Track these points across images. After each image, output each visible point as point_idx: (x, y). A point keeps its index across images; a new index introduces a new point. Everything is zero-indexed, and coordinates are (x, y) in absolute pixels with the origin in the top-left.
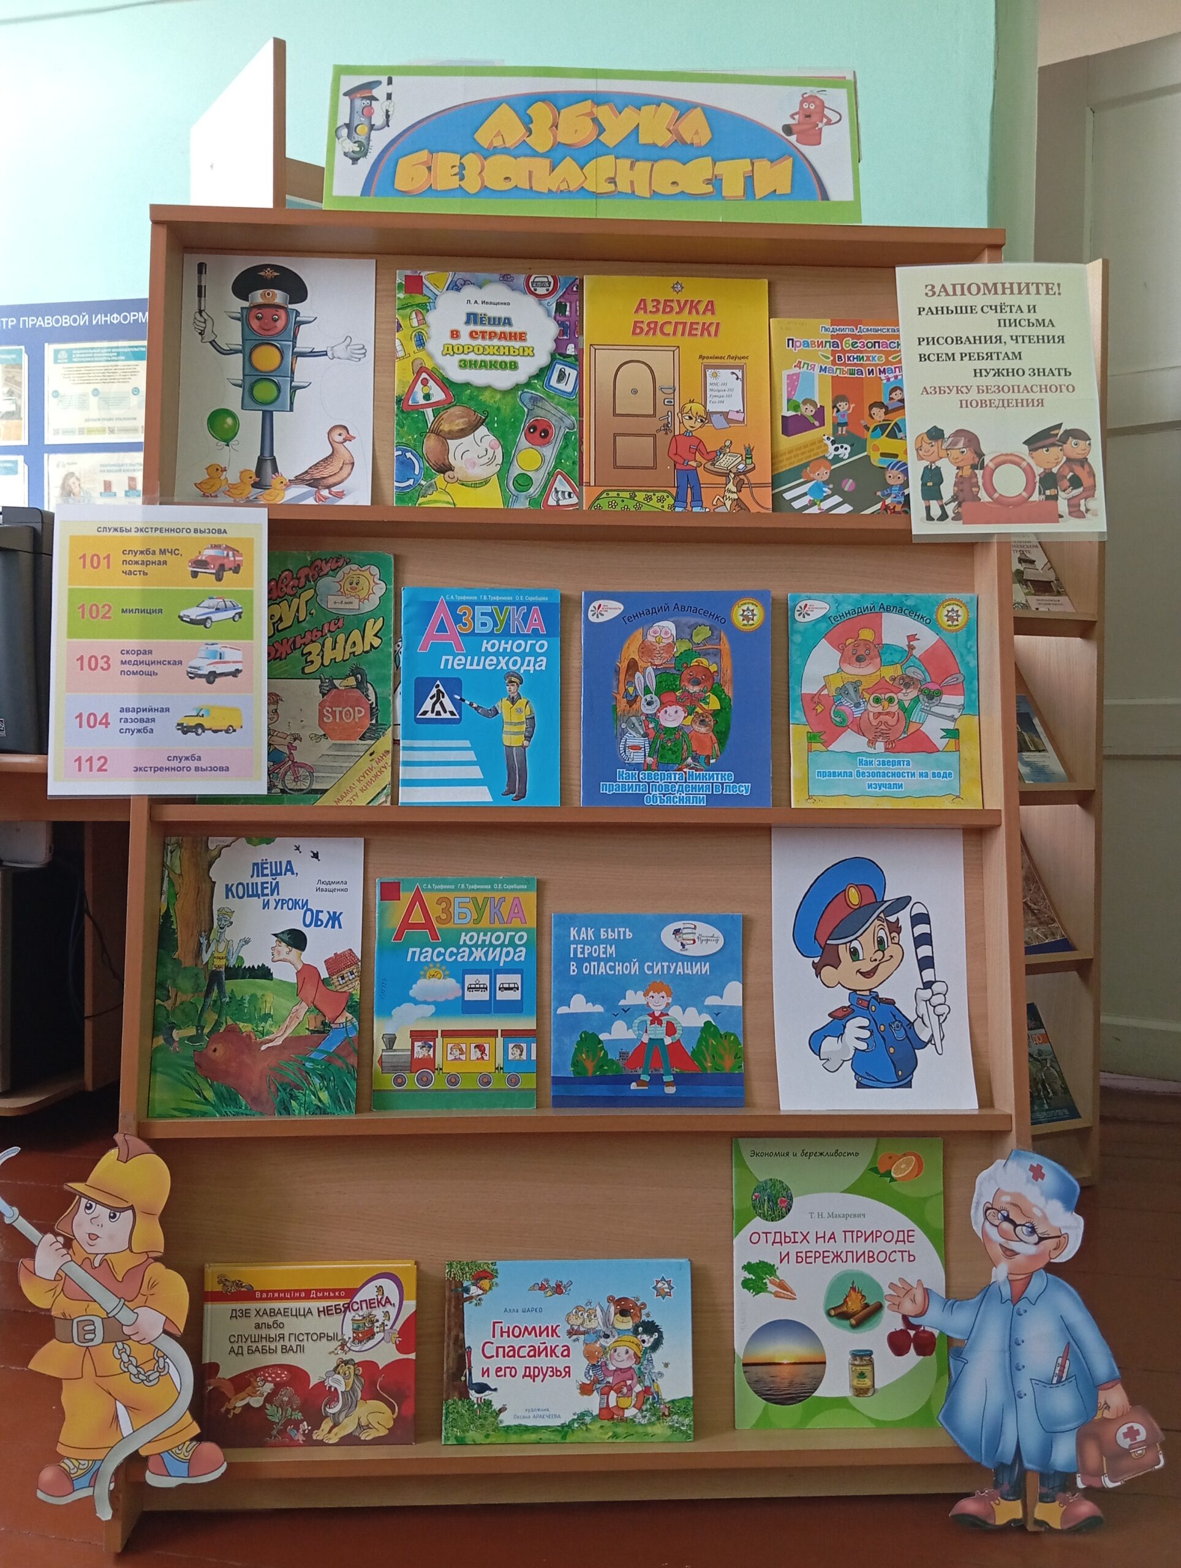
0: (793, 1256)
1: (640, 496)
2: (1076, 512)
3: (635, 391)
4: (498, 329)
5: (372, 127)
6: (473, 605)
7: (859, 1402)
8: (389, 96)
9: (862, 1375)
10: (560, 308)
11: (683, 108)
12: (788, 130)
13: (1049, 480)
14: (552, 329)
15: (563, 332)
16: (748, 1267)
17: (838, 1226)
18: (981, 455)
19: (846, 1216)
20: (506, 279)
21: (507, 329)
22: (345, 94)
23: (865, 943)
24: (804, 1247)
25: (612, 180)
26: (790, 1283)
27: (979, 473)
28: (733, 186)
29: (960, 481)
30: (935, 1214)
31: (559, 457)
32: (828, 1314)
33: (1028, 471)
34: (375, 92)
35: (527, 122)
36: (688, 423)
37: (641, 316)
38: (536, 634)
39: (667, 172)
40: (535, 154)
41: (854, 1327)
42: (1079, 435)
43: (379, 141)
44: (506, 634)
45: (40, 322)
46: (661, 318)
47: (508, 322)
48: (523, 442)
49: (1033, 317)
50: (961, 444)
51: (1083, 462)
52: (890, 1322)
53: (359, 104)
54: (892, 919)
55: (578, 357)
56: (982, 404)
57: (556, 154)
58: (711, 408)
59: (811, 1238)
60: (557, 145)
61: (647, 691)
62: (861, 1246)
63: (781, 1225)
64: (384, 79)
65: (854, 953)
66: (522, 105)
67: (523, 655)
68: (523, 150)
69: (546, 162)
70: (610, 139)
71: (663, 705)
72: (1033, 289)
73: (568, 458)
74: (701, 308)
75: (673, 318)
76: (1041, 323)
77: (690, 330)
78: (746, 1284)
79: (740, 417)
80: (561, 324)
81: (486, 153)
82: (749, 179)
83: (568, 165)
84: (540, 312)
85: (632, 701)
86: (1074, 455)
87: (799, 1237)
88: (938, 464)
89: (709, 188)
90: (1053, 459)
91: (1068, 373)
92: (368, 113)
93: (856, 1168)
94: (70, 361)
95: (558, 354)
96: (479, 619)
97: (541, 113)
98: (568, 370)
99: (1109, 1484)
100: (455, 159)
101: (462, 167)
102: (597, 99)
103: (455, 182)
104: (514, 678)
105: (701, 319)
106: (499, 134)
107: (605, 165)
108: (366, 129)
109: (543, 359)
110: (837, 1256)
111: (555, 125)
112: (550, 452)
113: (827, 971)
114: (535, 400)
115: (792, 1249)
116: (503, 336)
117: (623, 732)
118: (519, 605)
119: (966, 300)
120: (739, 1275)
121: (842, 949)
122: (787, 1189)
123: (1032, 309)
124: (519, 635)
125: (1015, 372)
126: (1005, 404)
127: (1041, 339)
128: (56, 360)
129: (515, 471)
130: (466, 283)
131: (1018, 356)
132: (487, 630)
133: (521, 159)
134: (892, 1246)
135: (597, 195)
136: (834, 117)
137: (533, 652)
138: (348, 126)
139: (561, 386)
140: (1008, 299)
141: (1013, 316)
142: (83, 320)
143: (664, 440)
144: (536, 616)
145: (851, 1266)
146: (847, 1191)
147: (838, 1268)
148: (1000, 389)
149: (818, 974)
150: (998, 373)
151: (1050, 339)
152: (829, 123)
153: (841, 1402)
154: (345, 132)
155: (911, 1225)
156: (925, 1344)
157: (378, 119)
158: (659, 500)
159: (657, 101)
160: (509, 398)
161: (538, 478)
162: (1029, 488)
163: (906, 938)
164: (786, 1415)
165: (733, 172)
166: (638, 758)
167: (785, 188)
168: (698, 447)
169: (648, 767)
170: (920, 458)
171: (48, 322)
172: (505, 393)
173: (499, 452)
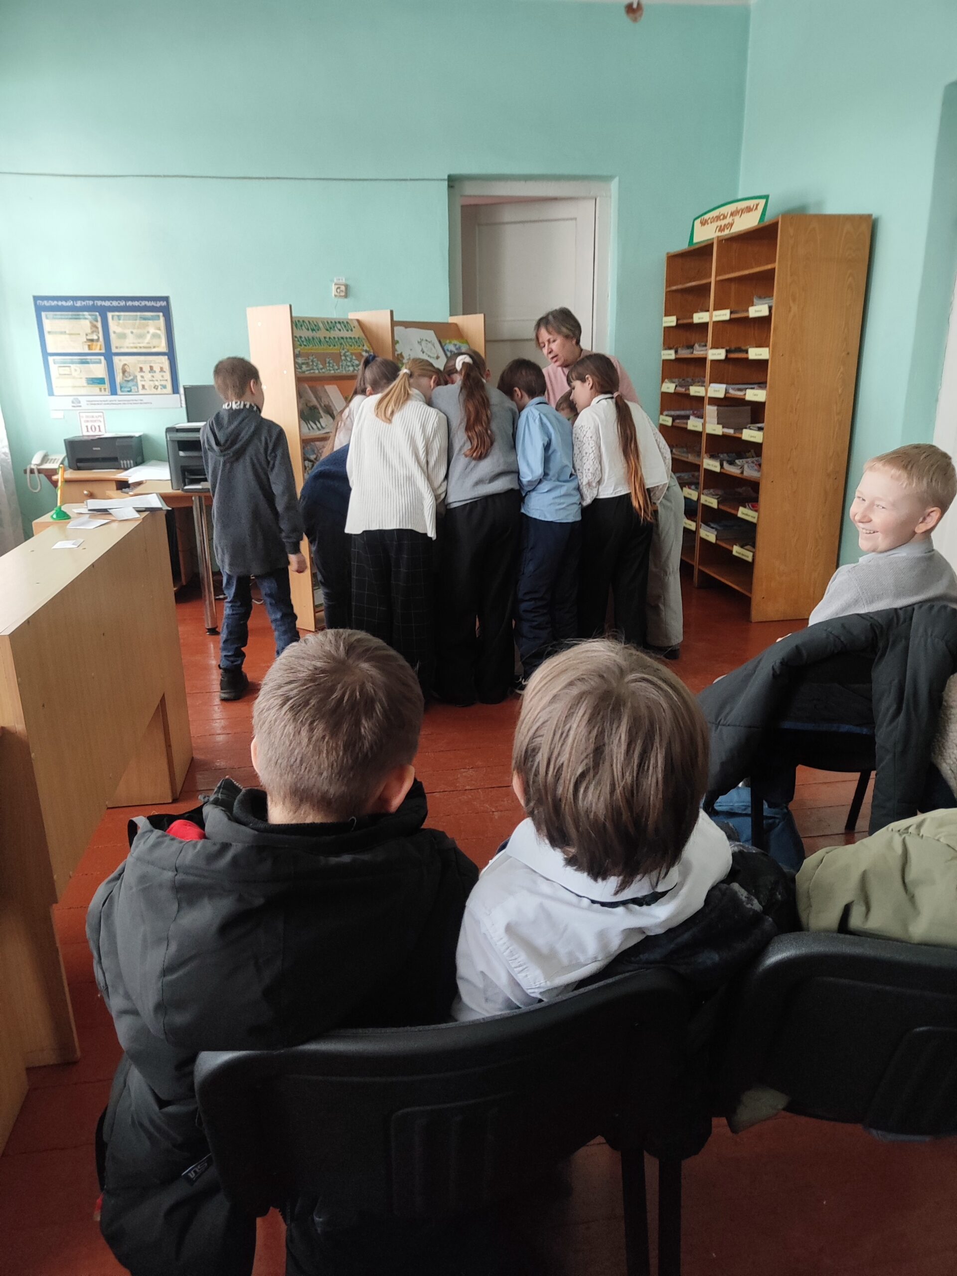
45: (103, 303)
94: (119, 319)
128: (113, 319)
142: (122, 303)
171: (107, 304)
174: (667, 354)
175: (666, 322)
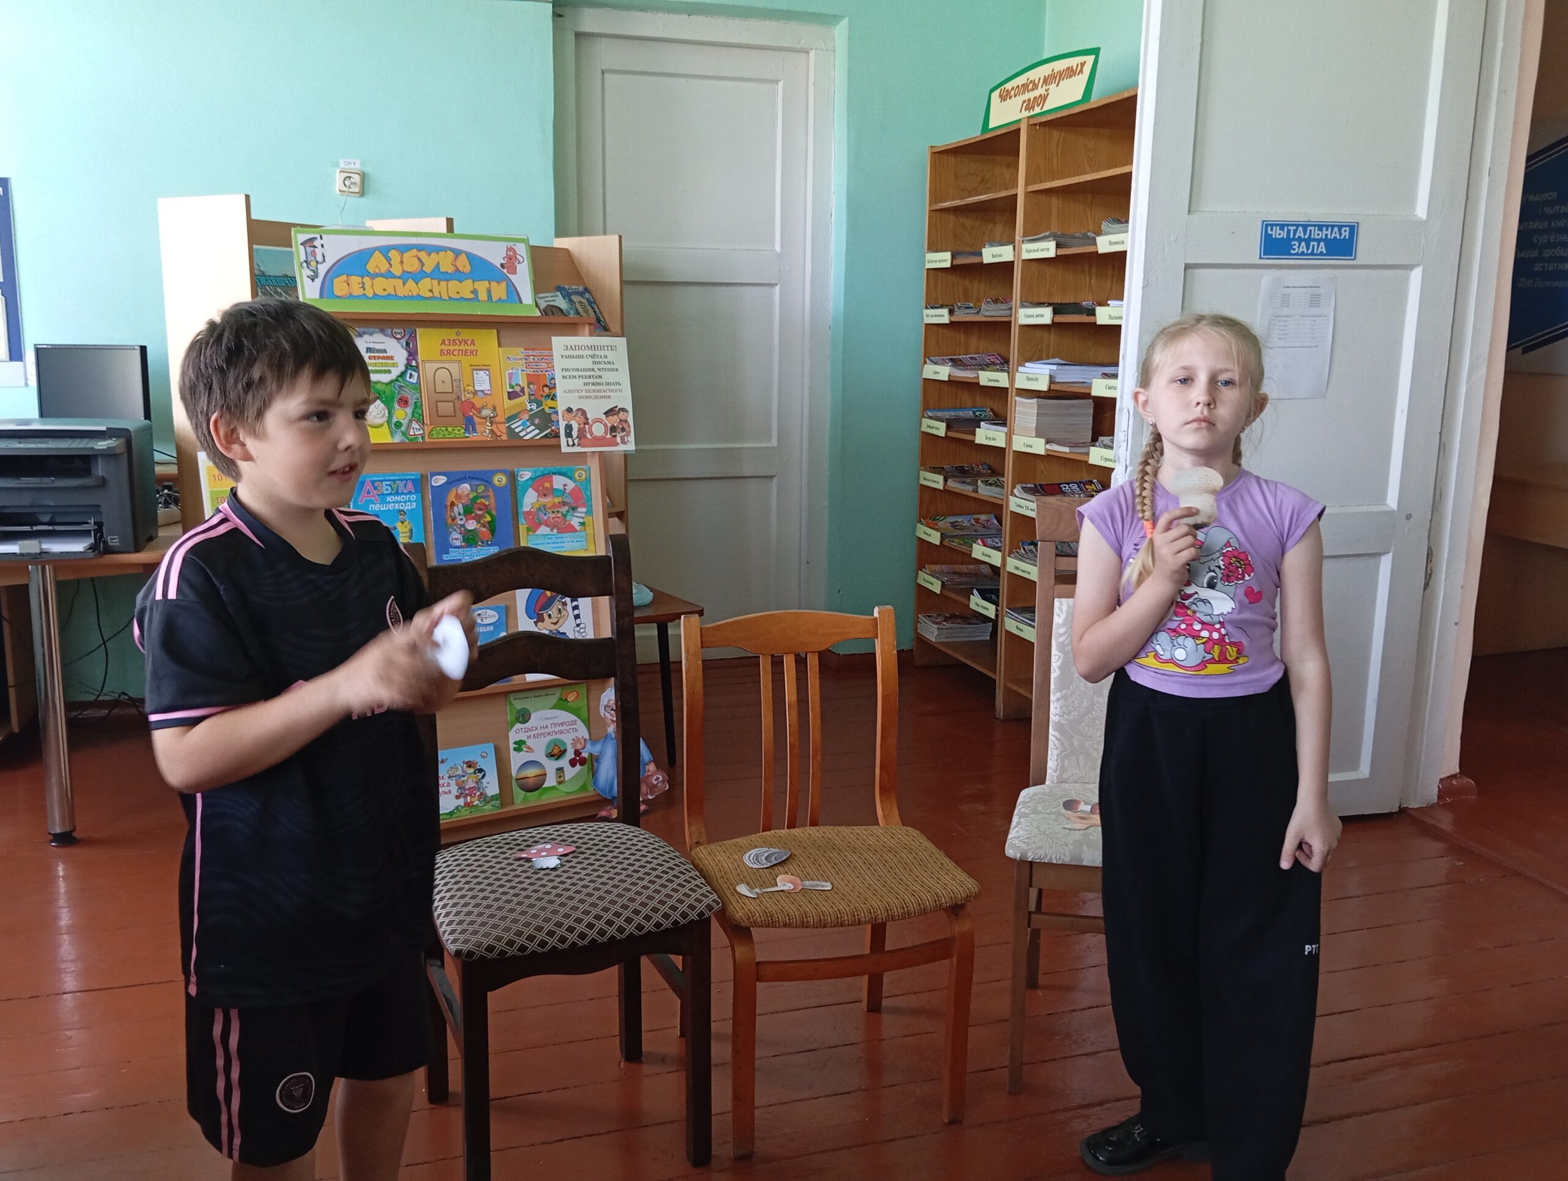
0: (532, 736)
1: (450, 429)
2: (623, 442)
3: (443, 382)
4: (381, 355)
5: (317, 262)
6: (381, 481)
7: (561, 787)
8: (322, 246)
9: (560, 777)
10: (408, 344)
11: (457, 253)
12: (502, 265)
13: (613, 429)
14: (405, 354)
15: (410, 355)
16: (515, 743)
17: (548, 722)
18: (587, 419)
19: (551, 718)
20: (382, 331)
21: (385, 355)
22: (301, 244)
23: (553, 611)
24: (537, 732)
25: (431, 291)
26: (532, 747)
27: (587, 426)
28: (483, 296)
29: (580, 430)
30: (585, 715)
31: (413, 413)
32: (547, 756)
33: (605, 425)
34: (316, 243)
35: (389, 260)
36: (467, 396)
37: (443, 347)
38: (410, 493)
39: (454, 285)
40: (395, 277)
41: (556, 759)
42: (624, 410)
43: (323, 269)
44: (397, 493)
46: (452, 348)
47: (385, 351)
48: (396, 405)
49: (606, 360)
50: (579, 415)
51: (626, 421)
52: (570, 754)
53: (309, 250)
54: (563, 600)
55: (417, 368)
56: (587, 397)
57: (405, 276)
58: (477, 388)
59: (539, 728)
60: (404, 272)
61: (460, 514)
62: (558, 729)
63: (527, 725)
64: (318, 237)
65: (550, 616)
66: (385, 251)
67: (405, 502)
68: (389, 275)
69: (400, 281)
70: (428, 269)
71: (467, 520)
72: (606, 348)
73: (417, 413)
74: (469, 342)
75: (457, 347)
76: (609, 363)
77: (465, 353)
78: (515, 749)
79: (489, 392)
80: (409, 352)
81: (373, 276)
82: (489, 291)
83: (410, 282)
84: (399, 346)
85: (454, 519)
86: (622, 419)
87: (534, 729)
88: (571, 423)
89: (472, 296)
90: (614, 420)
91: (620, 384)
92: (314, 254)
93: (554, 699)
95: (408, 366)
96: (385, 487)
97: (393, 254)
98: (413, 373)
99: (650, 797)
100: (359, 279)
101: (363, 283)
102: (420, 248)
103: (361, 292)
104: (402, 512)
105: (469, 348)
106: (377, 266)
107: (426, 283)
108: (315, 264)
109: (402, 368)
110: (549, 734)
111: (402, 262)
112: (409, 410)
113: (540, 624)
114: (400, 387)
115: (532, 733)
116: (383, 358)
117: (451, 533)
118: (402, 480)
119: (580, 353)
120: (512, 746)
121: (545, 614)
122: (528, 711)
123: (606, 357)
124: (403, 493)
125: (599, 384)
126: (596, 397)
127: (609, 370)
129: (394, 420)
130: (364, 333)
131: (601, 377)
132: (388, 492)
133: (389, 280)
134: (569, 727)
135: (427, 298)
136: (521, 259)
137: (409, 501)
138: (305, 261)
139: (411, 380)
140: (597, 353)
141: (598, 360)
143: (458, 404)
144: (410, 485)
145: (554, 737)
146: (551, 709)
147: (549, 738)
148: (594, 391)
149: (536, 626)
150: (593, 384)
151: (613, 370)
152: (519, 263)
153: (553, 788)
154: (305, 265)
155: (576, 718)
156: (583, 762)
157: (319, 258)
158: (459, 430)
159: (445, 249)
160: (389, 386)
161: (405, 422)
162: (606, 433)
163: (569, 608)
164: (533, 796)
165: (482, 286)
166: (458, 543)
167: (504, 297)
168: (473, 406)
169: (462, 547)
170: (564, 420)
172: (387, 384)
173: (387, 411)
174: (934, 314)
175: (932, 262)
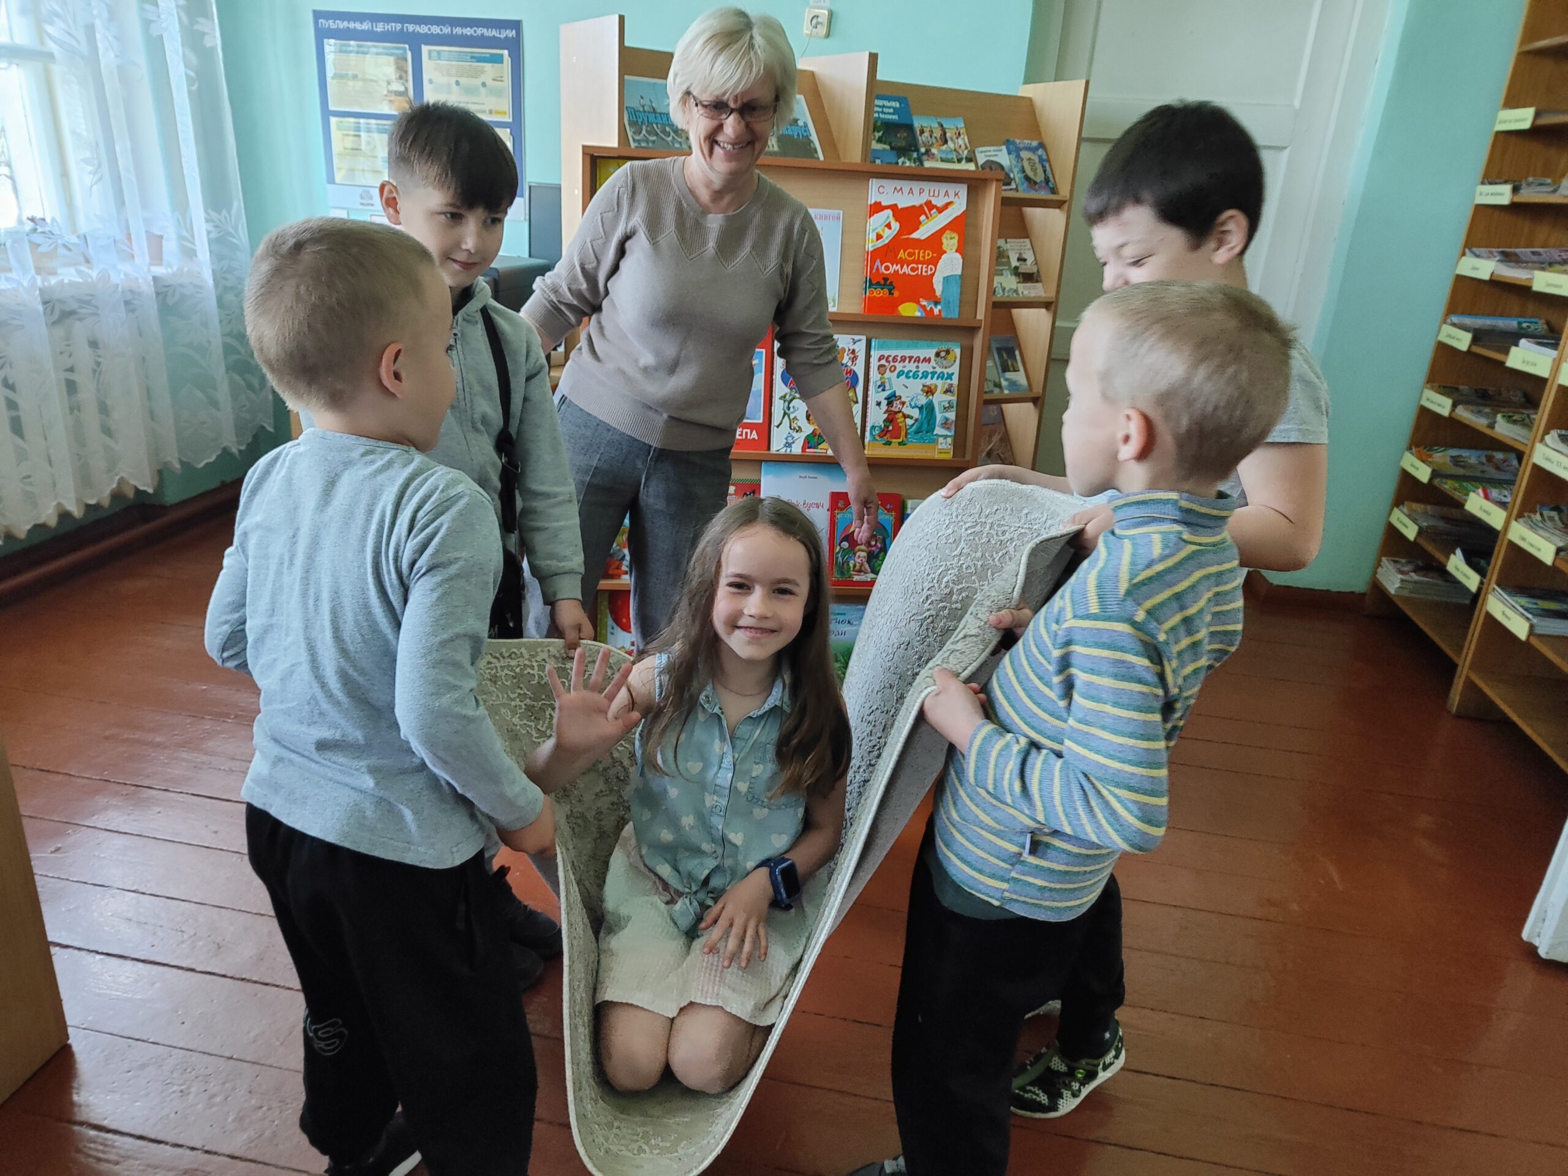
45: (418, 28)
94: (439, 58)
128: (430, 57)
142: (447, 30)
171: (423, 29)
174: (1490, 192)
175: (1505, 122)
